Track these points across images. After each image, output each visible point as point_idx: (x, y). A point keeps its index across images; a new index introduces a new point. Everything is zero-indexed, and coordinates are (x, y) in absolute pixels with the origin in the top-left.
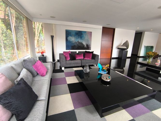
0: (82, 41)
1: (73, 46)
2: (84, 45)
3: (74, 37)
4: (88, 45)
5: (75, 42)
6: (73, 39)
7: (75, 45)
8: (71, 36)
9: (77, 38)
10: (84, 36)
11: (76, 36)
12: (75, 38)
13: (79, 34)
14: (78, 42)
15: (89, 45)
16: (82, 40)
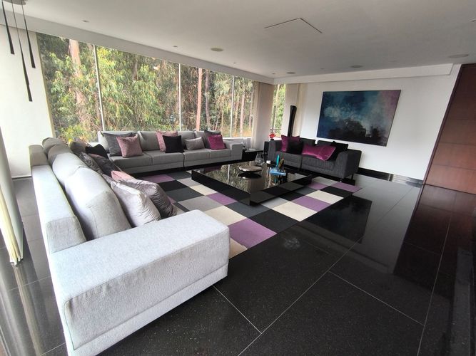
0: (361, 120)
1: (334, 129)
2: (365, 130)
3: (340, 107)
4: (379, 129)
5: (341, 121)
6: (335, 113)
7: (339, 129)
8: (333, 105)
9: (347, 111)
10: (370, 104)
11: (344, 106)
12: (342, 111)
13: (356, 100)
14: (349, 120)
15: (383, 131)
16: (360, 117)
